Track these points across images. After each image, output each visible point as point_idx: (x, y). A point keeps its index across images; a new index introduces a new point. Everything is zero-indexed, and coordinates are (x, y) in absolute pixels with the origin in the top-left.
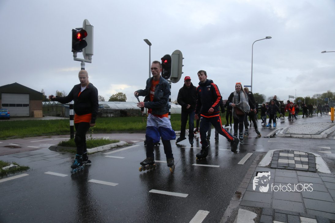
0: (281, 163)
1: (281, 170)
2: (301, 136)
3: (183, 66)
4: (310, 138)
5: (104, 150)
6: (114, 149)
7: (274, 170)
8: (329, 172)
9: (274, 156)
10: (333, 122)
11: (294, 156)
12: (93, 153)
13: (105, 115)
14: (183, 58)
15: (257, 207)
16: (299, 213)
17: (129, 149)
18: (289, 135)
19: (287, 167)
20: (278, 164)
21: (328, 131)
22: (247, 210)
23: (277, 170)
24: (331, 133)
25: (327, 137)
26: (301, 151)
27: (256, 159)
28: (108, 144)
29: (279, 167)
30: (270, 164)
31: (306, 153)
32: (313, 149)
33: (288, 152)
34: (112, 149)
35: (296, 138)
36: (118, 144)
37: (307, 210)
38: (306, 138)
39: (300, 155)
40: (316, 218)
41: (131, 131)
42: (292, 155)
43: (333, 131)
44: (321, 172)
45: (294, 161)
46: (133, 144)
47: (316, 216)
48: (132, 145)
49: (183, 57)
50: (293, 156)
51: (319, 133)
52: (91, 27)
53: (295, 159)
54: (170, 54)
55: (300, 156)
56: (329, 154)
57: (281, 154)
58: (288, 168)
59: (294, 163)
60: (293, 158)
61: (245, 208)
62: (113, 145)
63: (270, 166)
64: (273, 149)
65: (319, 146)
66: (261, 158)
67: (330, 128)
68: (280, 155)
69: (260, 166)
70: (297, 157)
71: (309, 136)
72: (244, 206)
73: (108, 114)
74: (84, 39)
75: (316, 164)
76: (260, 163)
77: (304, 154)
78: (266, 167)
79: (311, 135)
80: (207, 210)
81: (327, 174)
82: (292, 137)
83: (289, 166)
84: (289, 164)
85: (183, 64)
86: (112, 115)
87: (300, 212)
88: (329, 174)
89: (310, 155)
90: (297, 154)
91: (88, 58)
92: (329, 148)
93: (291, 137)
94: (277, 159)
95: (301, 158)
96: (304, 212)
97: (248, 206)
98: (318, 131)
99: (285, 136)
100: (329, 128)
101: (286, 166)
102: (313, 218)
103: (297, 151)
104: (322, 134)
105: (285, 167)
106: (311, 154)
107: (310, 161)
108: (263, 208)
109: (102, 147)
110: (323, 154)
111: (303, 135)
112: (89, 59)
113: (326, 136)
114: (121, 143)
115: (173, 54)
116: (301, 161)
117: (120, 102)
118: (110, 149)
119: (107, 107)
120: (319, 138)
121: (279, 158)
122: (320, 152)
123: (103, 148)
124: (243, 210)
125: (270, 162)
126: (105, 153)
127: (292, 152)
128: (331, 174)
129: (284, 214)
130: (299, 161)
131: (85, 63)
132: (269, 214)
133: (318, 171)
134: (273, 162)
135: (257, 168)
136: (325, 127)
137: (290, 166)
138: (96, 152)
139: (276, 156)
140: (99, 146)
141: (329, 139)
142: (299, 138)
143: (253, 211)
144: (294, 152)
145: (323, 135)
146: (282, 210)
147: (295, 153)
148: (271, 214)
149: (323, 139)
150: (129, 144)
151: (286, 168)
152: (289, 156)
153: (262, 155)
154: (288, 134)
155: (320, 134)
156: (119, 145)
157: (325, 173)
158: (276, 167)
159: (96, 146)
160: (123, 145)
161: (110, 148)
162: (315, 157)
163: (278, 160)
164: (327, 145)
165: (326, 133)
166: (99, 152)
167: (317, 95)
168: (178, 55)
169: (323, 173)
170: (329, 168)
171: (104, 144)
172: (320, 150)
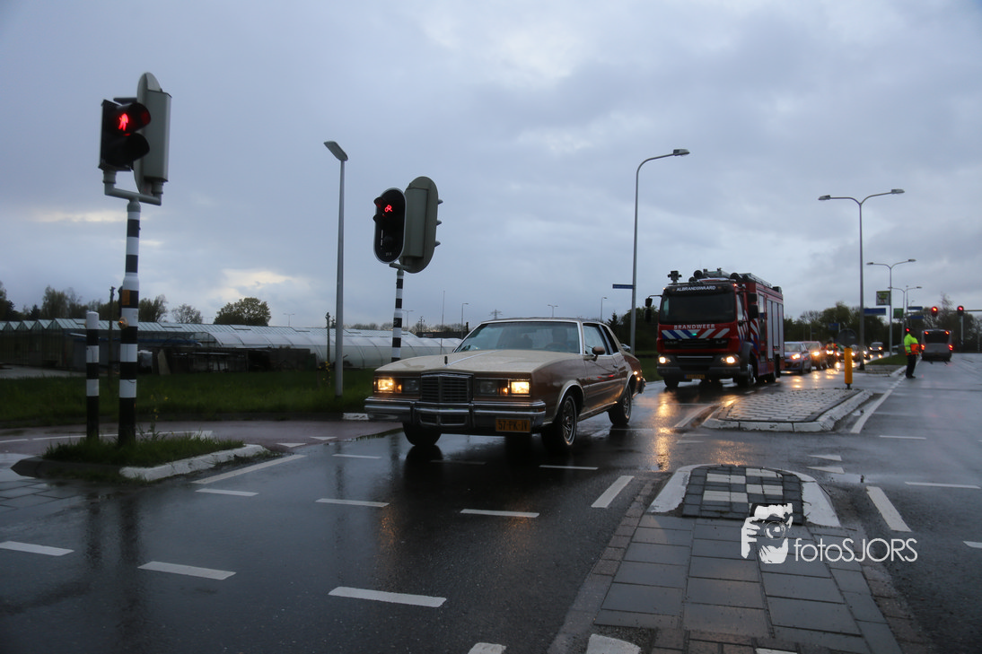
0: (710, 501)
1: (709, 521)
2: (766, 426)
3: (440, 223)
4: (790, 432)
5: (193, 470)
6: (225, 468)
7: (691, 522)
8: (835, 522)
9: (692, 482)
10: (849, 388)
11: (747, 482)
12: (159, 481)
13: (203, 367)
14: (440, 202)
15: (641, 628)
16: (755, 639)
17: (271, 468)
18: (736, 424)
19: (728, 512)
20: (702, 504)
21: (838, 413)
22: (613, 637)
23: (699, 521)
24: (844, 418)
25: (834, 429)
26: (766, 469)
27: (642, 493)
28: (209, 453)
29: (704, 514)
30: (681, 506)
31: (777, 472)
32: (796, 462)
33: (730, 470)
34: (219, 467)
35: (754, 430)
36: (238, 452)
37: (777, 629)
38: (779, 432)
39: (761, 477)
40: (797, 648)
41: (280, 414)
42: (740, 480)
43: (849, 411)
44: (815, 525)
45: (745, 494)
46: (285, 452)
47: (797, 645)
48: (281, 457)
49: (439, 198)
50: (744, 482)
51: (812, 419)
52: (162, 97)
53: (748, 491)
54: (403, 188)
55: (762, 481)
56: (838, 474)
57: (712, 478)
58: (730, 516)
59: (746, 501)
60: (741, 488)
61: (608, 630)
62: (223, 455)
63: (682, 510)
64: (691, 464)
65: (812, 452)
66: (657, 488)
67: (842, 405)
68: (708, 480)
69: (653, 511)
70: (755, 484)
71: (788, 426)
72: (607, 626)
73: (211, 364)
74: (139, 132)
75: (803, 502)
76: (654, 503)
77: (773, 475)
78: (670, 513)
79: (792, 422)
80: (500, 643)
81: (832, 527)
82: (742, 428)
83: (732, 511)
84: (731, 504)
85: (438, 219)
86: (222, 366)
87: (758, 635)
88: (835, 528)
89: (788, 478)
90: (755, 477)
91: (150, 189)
92: (838, 458)
93: (739, 429)
94: (699, 491)
95: (765, 486)
96: (767, 636)
97: (615, 627)
98: (812, 413)
99: (725, 426)
100: (839, 404)
101: (724, 509)
102: (790, 649)
103: (754, 468)
104: (822, 419)
105: (721, 512)
106: (791, 475)
107: (789, 495)
108: (657, 628)
109: (187, 460)
110: (823, 473)
111: (772, 424)
112: (152, 192)
113: (831, 425)
114: (250, 449)
115: (411, 187)
116: (764, 495)
117: (249, 327)
118: (211, 469)
119: (208, 342)
120: (814, 430)
121: (706, 487)
122: (816, 470)
123: (190, 464)
124: (601, 637)
125: (680, 501)
126: (197, 482)
127: (741, 470)
128: (841, 529)
129: (715, 642)
130: (758, 495)
131: (141, 203)
132: (673, 646)
133: (808, 520)
134: (688, 501)
135: (645, 516)
136: (830, 402)
137: (735, 510)
138: (167, 478)
139: (698, 483)
140: (179, 459)
141: (839, 434)
142: (760, 430)
143: (630, 639)
144: (747, 470)
145: (824, 423)
146: (710, 634)
147: (750, 472)
148: (678, 645)
149: (823, 433)
150: (274, 452)
151: (725, 516)
152: (732, 482)
153: (659, 479)
154: (732, 420)
155: (815, 420)
156: (243, 456)
157: (826, 527)
158: (696, 513)
159: (169, 461)
160: (254, 457)
161: (212, 466)
162: (800, 482)
163: (702, 495)
164: (833, 451)
165: (831, 418)
166: (177, 476)
167: (811, 314)
168: (426, 190)
169: (820, 526)
170: (837, 512)
171: (196, 454)
172: (814, 465)
